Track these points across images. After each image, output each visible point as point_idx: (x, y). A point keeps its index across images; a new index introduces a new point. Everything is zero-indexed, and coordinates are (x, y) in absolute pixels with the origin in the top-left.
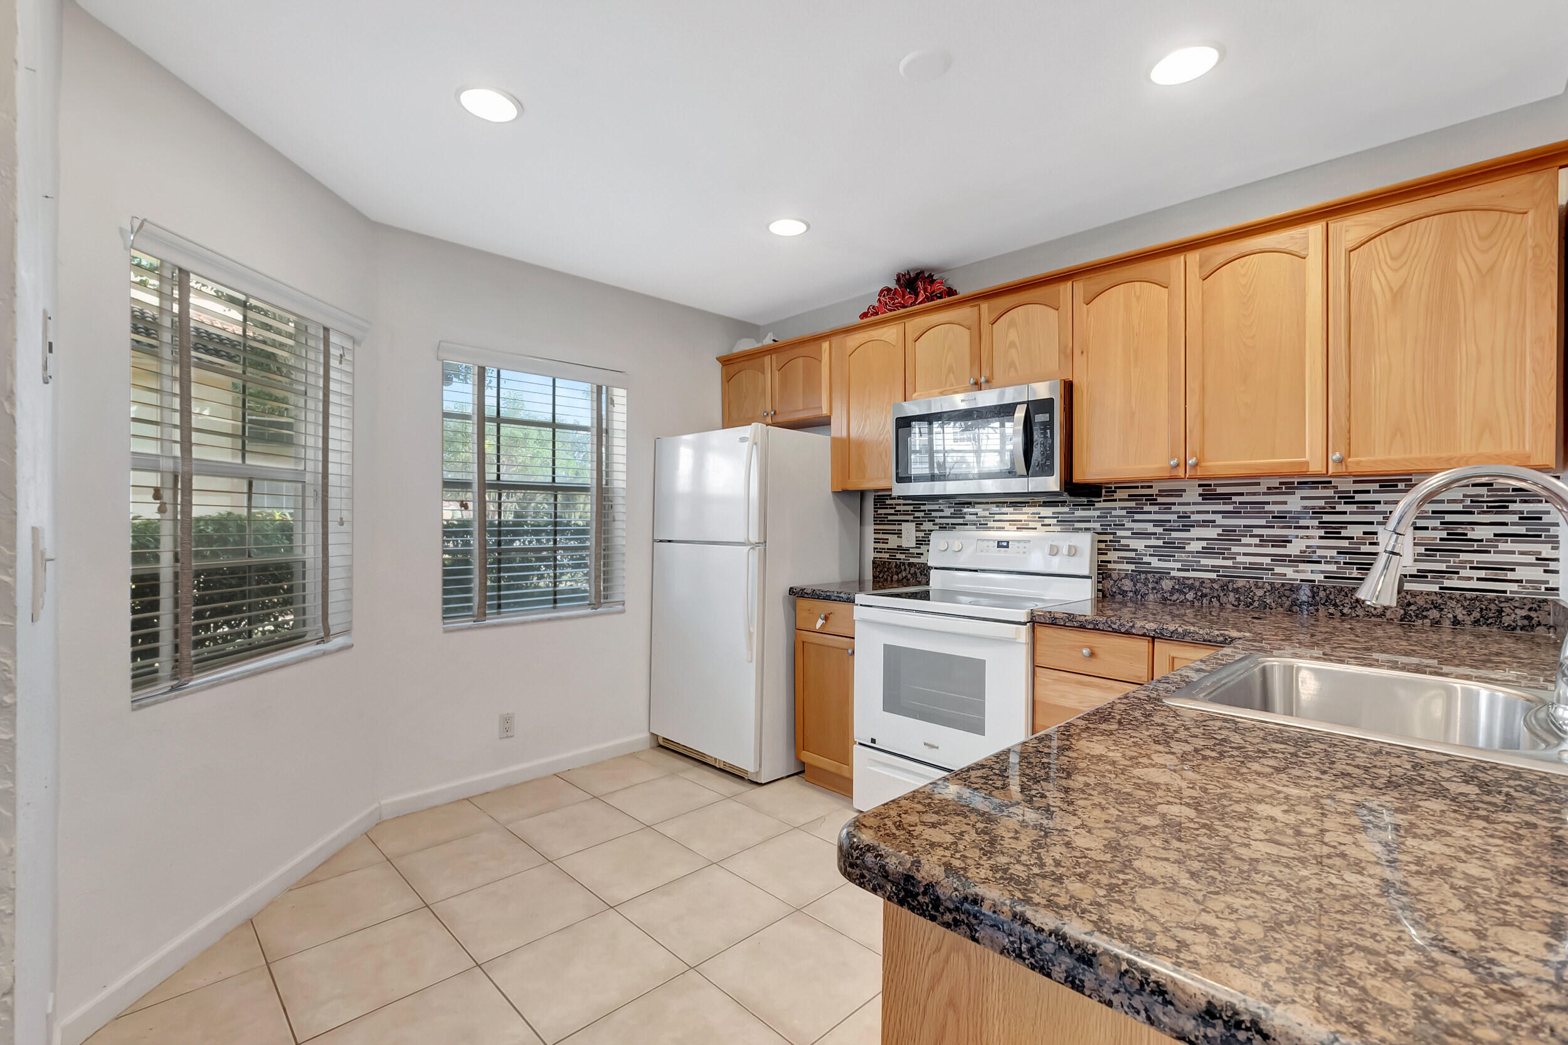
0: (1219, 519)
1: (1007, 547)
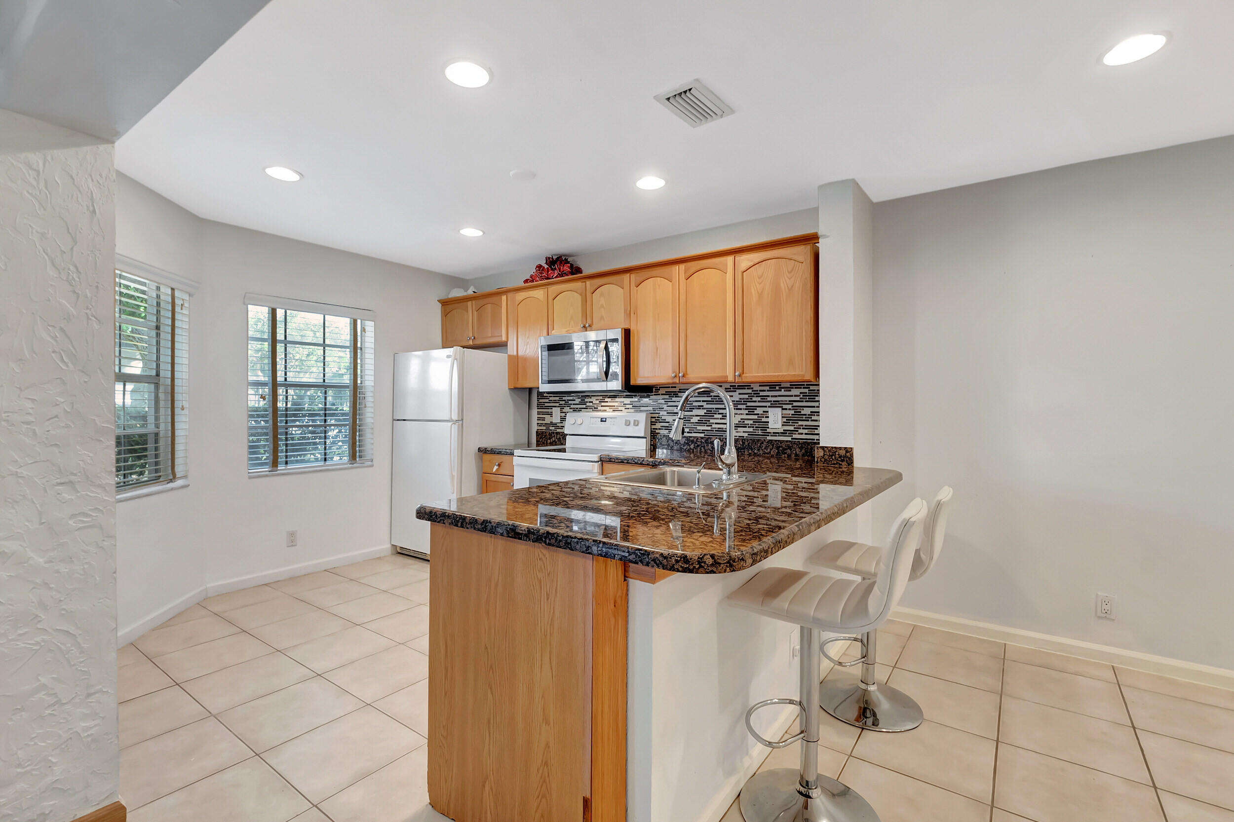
0: (706, 406)
1: (605, 421)
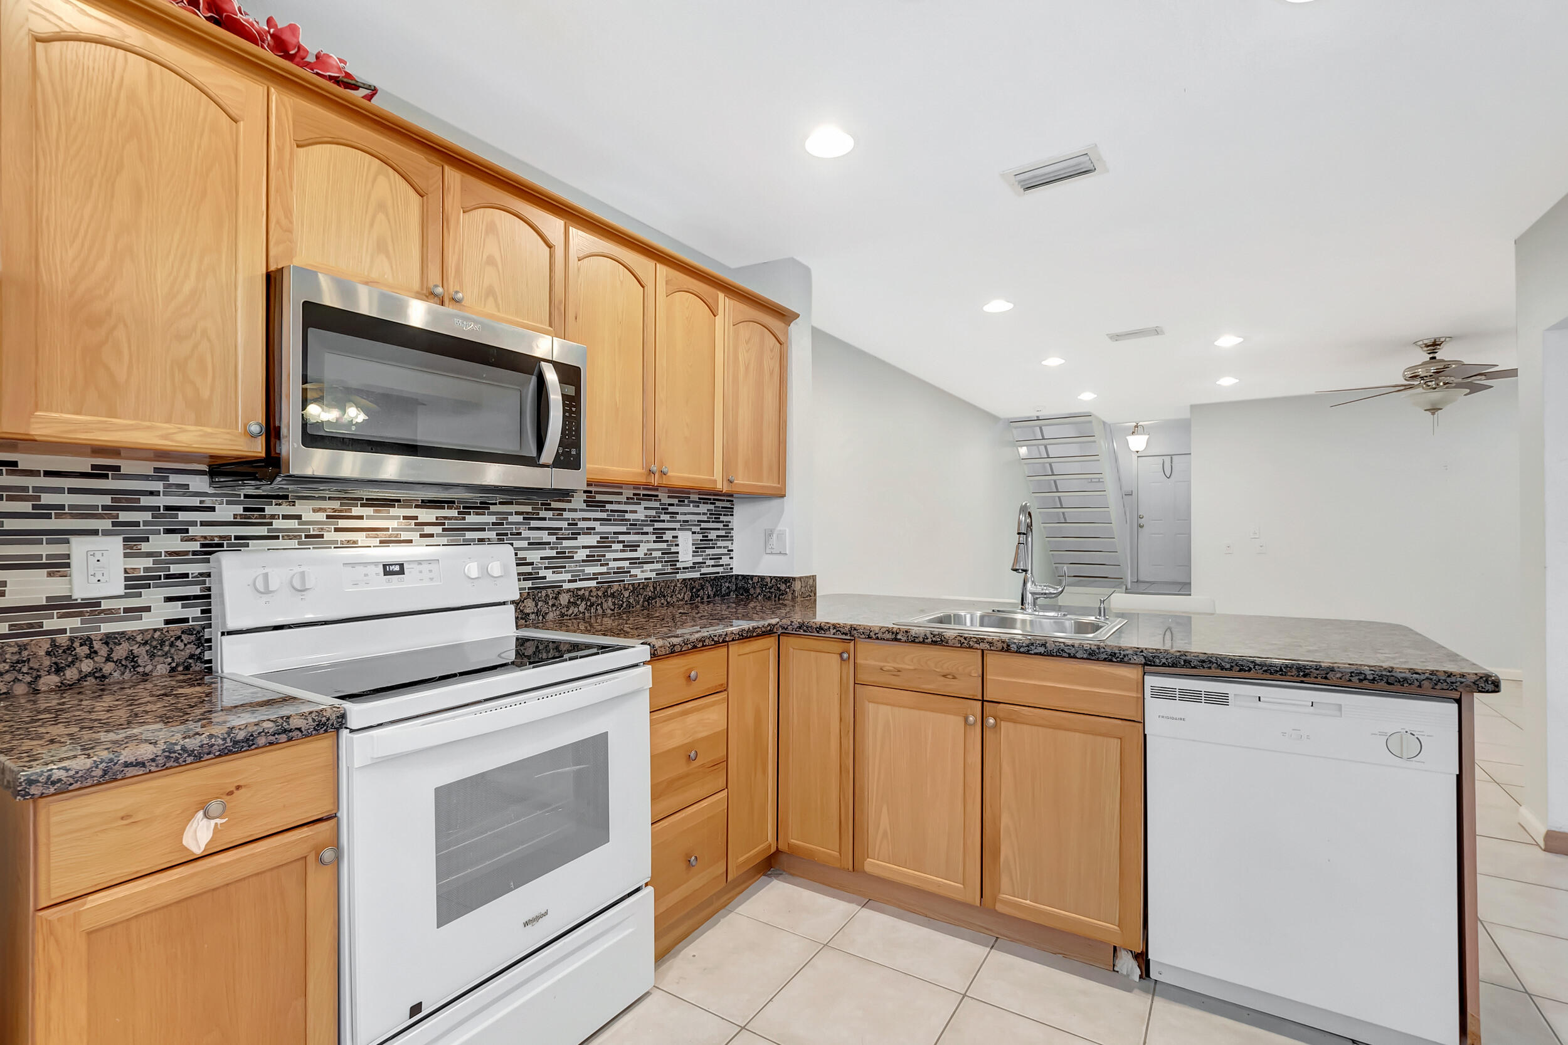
1: (402, 572)
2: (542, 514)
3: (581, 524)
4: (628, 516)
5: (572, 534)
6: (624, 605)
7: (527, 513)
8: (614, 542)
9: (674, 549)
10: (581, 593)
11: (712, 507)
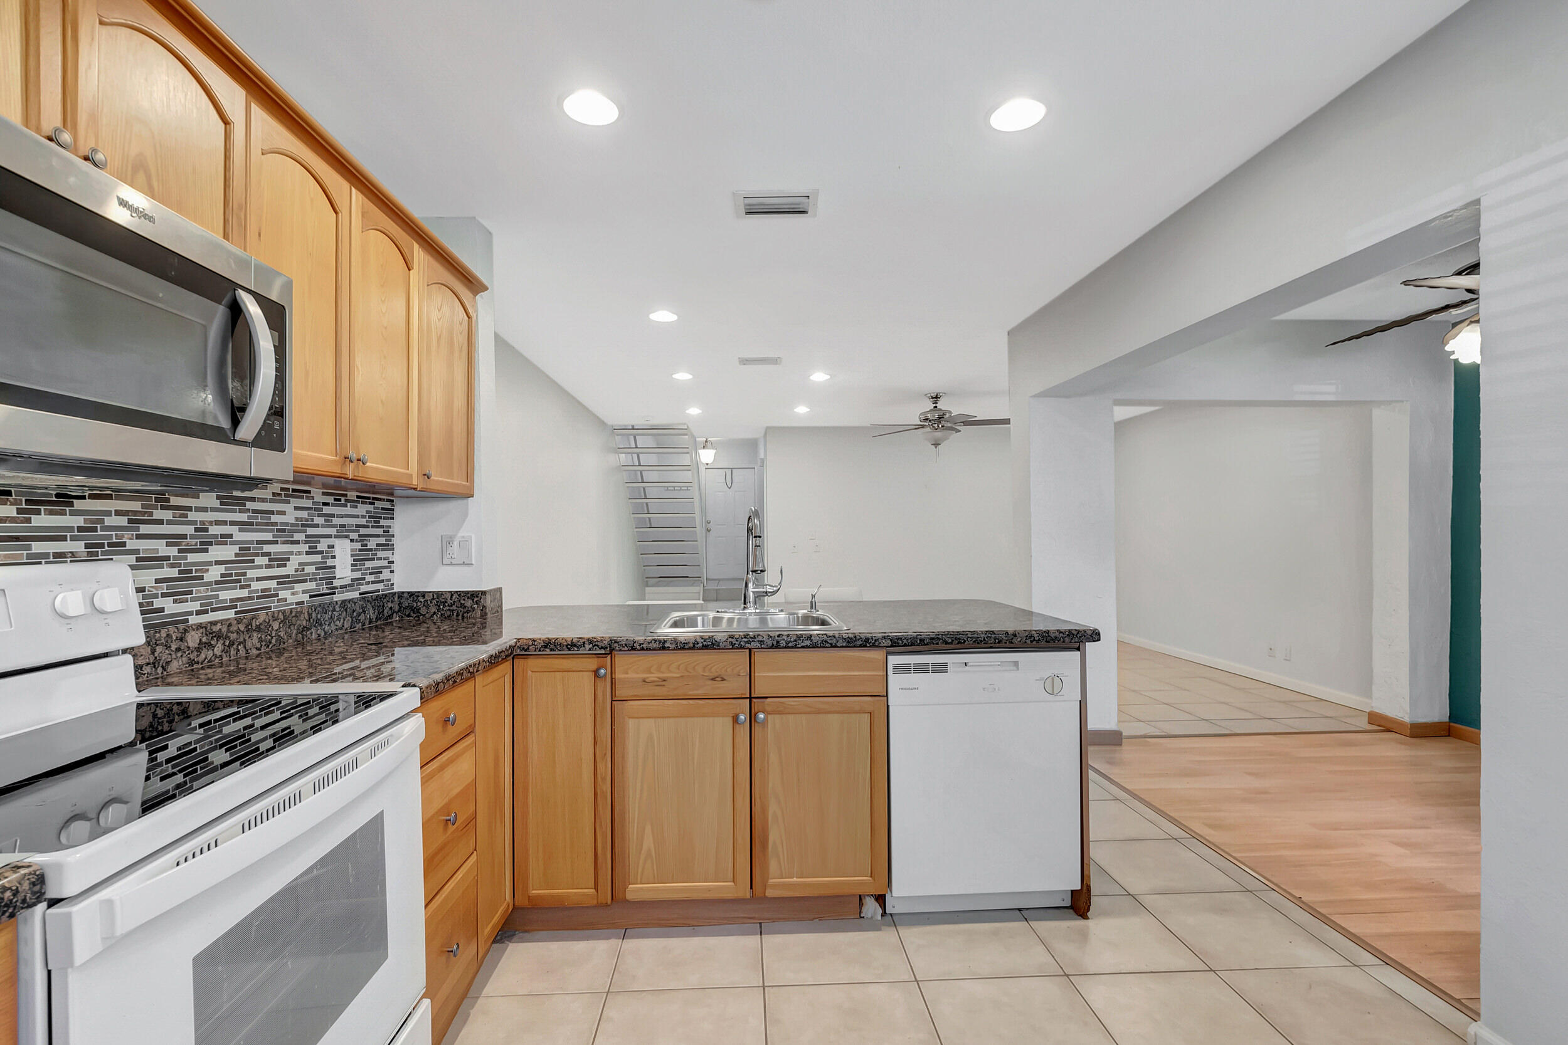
2: (158, 514)
3: (214, 530)
4: (274, 518)
5: (202, 543)
6: (274, 641)
7: (135, 513)
8: (257, 555)
9: (330, 562)
10: (216, 628)
11: (370, 508)
